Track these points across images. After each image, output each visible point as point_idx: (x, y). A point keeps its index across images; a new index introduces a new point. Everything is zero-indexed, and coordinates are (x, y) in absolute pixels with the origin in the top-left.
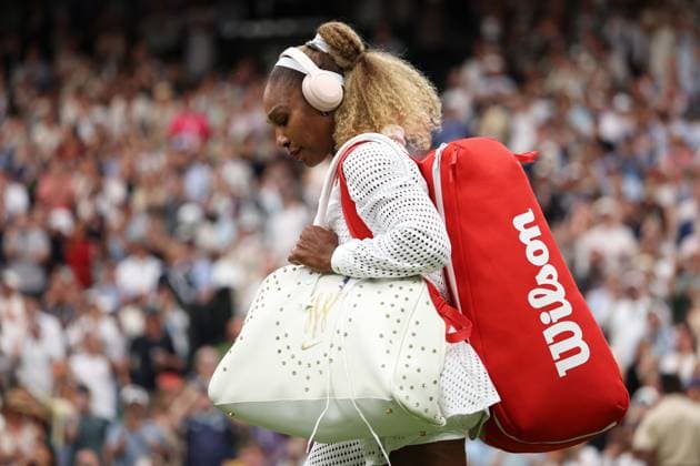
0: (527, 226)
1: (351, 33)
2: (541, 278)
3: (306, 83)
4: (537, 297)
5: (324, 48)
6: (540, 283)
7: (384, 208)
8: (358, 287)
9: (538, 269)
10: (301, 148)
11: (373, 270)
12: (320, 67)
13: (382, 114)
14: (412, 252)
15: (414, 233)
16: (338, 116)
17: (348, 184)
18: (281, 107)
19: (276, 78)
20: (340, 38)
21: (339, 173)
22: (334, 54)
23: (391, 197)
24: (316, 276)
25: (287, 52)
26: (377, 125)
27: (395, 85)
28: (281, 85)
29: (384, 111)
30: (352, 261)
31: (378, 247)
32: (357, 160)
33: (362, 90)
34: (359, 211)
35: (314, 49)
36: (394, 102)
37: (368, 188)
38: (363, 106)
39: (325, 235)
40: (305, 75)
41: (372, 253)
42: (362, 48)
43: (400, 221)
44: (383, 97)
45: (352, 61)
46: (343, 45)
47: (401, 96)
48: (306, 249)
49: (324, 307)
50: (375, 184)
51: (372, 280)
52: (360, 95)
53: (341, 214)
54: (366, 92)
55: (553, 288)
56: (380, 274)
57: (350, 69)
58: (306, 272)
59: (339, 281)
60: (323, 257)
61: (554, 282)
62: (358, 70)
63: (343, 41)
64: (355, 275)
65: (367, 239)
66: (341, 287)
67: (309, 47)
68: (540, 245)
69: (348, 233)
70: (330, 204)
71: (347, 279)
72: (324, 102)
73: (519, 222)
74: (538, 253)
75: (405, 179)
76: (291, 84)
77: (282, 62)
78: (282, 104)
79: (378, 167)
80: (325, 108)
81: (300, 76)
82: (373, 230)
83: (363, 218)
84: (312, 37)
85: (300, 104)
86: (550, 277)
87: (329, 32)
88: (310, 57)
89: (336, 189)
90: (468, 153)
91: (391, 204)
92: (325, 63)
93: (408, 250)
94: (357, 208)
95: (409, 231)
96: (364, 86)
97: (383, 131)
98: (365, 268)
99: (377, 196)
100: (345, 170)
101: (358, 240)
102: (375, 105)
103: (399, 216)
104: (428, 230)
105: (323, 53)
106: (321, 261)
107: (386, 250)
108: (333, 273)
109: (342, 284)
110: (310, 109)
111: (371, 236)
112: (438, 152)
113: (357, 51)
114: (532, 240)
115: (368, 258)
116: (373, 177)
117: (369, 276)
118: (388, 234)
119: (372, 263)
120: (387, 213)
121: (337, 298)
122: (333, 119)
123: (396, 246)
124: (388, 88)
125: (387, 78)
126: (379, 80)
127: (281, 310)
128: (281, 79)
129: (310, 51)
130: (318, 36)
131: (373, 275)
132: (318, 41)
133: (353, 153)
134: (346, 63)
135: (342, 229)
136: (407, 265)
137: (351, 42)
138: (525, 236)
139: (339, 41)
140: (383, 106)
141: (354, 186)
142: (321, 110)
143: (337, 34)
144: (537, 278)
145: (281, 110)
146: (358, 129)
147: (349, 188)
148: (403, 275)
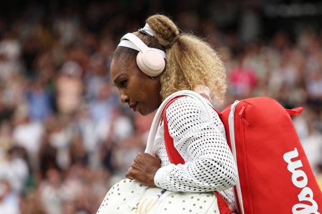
0: (293, 160)
1: (170, 22)
2: (301, 197)
3: (139, 58)
4: (298, 209)
5: (151, 33)
6: (300, 200)
7: (193, 144)
8: (170, 197)
9: (299, 190)
10: (137, 103)
11: (182, 187)
12: (149, 46)
13: (193, 78)
14: (210, 176)
15: (211, 162)
16: (163, 79)
17: (169, 125)
18: (122, 74)
19: (118, 55)
20: (162, 26)
21: (163, 117)
22: (157, 36)
23: (197, 136)
24: (144, 188)
25: (126, 36)
26: (191, 85)
27: (201, 57)
28: (122, 60)
29: (194, 76)
30: (168, 179)
31: (186, 171)
32: (176, 108)
33: (179, 62)
34: (175, 144)
35: (144, 34)
36: (200, 69)
37: (182, 129)
38: (180, 72)
39: (152, 160)
40: (138, 52)
41: (183, 175)
42: (177, 32)
43: (203, 153)
44: (193, 66)
45: (170, 41)
46: (163, 30)
47: (205, 65)
48: (137, 169)
49: (146, 209)
50: (187, 126)
51: (181, 193)
52: (177, 65)
53: (163, 145)
54: (181, 63)
55: (310, 204)
56: (187, 189)
57: (169, 47)
58: (137, 185)
59: (159, 192)
60: (149, 175)
61: (311, 199)
62: (175, 48)
63: (164, 28)
64: (170, 189)
65: (180, 165)
66: (159, 196)
67: (141, 32)
68: (301, 173)
69: (167, 159)
70: (156, 138)
71: (164, 191)
72: (152, 70)
73: (287, 157)
74: (300, 179)
75: (207, 124)
76: (129, 58)
77: (122, 43)
78: (123, 72)
79: (190, 114)
80: (152, 74)
81: (135, 53)
82: (185, 158)
83: (178, 150)
84: (143, 26)
85: (136, 72)
86: (308, 196)
87: (154, 22)
88: (141, 39)
89: (161, 128)
90: (253, 108)
91: (197, 141)
92: (152, 43)
93: (207, 174)
94: (174, 142)
95: (208, 161)
96: (180, 59)
97: (195, 89)
98: (177, 185)
99: (188, 135)
100: (167, 115)
101: (173, 165)
102: (188, 72)
103: (202, 150)
104: (222, 161)
105: (150, 37)
106: (148, 178)
107: (192, 173)
108: (155, 187)
109: (160, 194)
110: (142, 75)
111: (183, 162)
112: (233, 106)
113: (174, 34)
114: (296, 169)
115: (180, 178)
116: (186, 121)
117: (179, 190)
118: (194, 162)
119: (182, 182)
120: (194, 147)
121: (155, 203)
122: (159, 81)
123: (199, 171)
124: (196, 59)
125: (195, 53)
126: (190, 54)
127: (118, 208)
128: (122, 55)
129: (141, 35)
130: (147, 25)
131: (182, 190)
132: (147, 28)
133: (173, 103)
134: (166, 43)
135: (164, 156)
136: (206, 185)
137: (170, 29)
138: (291, 167)
139: (161, 28)
140: (193, 72)
141: (172, 127)
142: (150, 75)
143: (159, 23)
144: (299, 196)
145: (122, 76)
146: (177, 87)
147: (169, 128)
148: (203, 191)
